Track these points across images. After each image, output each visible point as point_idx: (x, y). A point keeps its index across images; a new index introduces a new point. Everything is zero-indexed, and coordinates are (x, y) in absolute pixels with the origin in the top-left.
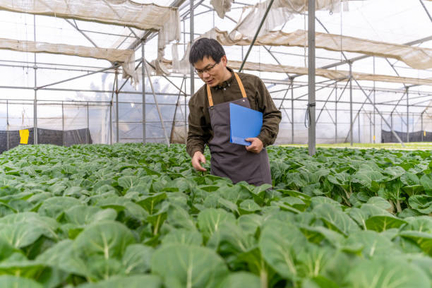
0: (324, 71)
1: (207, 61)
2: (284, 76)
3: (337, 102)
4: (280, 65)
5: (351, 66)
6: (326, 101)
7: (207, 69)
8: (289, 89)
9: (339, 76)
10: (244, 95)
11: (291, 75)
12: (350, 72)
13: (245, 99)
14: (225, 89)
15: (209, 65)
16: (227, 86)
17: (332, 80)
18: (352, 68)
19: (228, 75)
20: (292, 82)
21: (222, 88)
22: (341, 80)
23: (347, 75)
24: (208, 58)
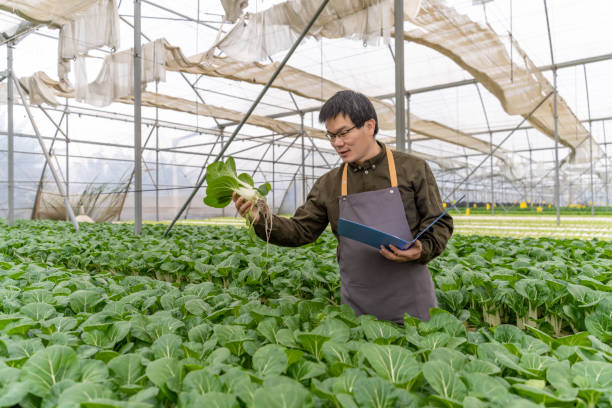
0: (270, 121)
1: (343, 122)
2: (210, 123)
3: (274, 162)
4: (204, 104)
5: (302, 118)
6: (261, 161)
7: (340, 133)
8: (217, 142)
9: (288, 130)
10: (394, 182)
11: (222, 122)
12: (302, 125)
13: (394, 189)
14: (366, 172)
15: (344, 127)
16: (370, 168)
17: (279, 134)
18: (305, 121)
19: (376, 151)
20: (222, 132)
21: (363, 170)
22: (290, 135)
23: (299, 129)
24: (344, 116)
